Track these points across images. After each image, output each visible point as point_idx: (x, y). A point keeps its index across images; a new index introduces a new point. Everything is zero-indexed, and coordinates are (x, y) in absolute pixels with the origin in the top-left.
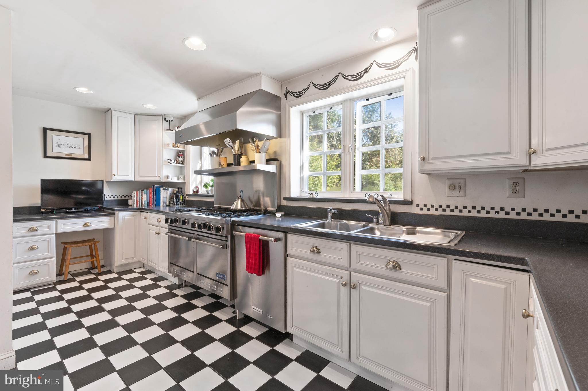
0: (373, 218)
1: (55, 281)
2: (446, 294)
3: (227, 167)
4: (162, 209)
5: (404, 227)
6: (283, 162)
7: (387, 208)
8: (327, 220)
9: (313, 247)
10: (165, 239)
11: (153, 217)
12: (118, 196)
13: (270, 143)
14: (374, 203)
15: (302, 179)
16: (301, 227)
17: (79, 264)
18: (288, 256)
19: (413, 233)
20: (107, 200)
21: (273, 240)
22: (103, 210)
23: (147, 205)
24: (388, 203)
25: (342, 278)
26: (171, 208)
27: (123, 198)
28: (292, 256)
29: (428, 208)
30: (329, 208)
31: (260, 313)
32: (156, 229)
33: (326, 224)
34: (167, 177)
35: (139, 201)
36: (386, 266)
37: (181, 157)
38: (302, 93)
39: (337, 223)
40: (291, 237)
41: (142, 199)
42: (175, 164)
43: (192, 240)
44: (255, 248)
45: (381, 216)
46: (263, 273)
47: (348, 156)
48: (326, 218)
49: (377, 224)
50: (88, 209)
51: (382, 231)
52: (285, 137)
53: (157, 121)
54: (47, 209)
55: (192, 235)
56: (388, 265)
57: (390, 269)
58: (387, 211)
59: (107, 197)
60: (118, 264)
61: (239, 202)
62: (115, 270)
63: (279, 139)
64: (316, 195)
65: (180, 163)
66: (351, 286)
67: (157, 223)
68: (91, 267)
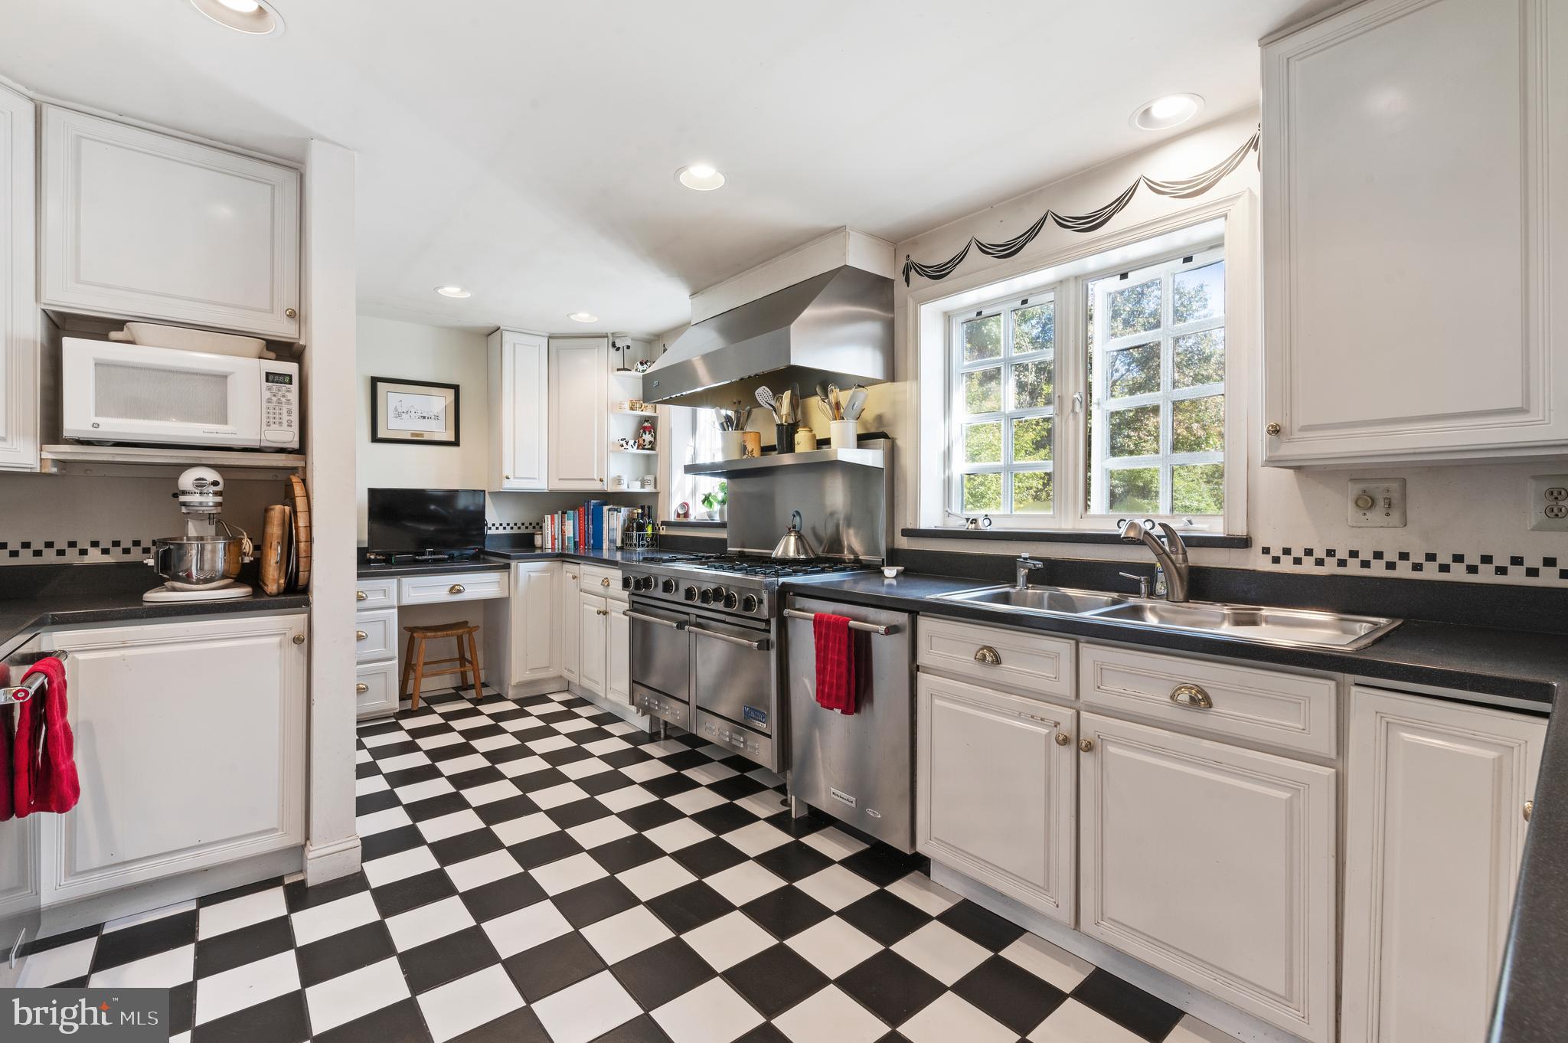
0: (1139, 581)
1: (398, 710)
2: (1334, 770)
3: (762, 455)
4: (606, 555)
5: (1226, 606)
6: (900, 442)
7: (1177, 558)
8: (1014, 587)
9: (982, 649)
10: (621, 625)
11: (592, 575)
12: (512, 525)
13: (867, 396)
14: (1142, 543)
15: (948, 483)
16: (951, 601)
17: (437, 677)
18: (918, 670)
19: (1253, 622)
20: (492, 536)
21: (882, 629)
22: (483, 559)
23: (575, 547)
24: (1180, 543)
25: (1057, 724)
26: (626, 553)
27: (523, 531)
28: (928, 670)
29: (1294, 558)
30: (1020, 557)
31: (850, 804)
32: (600, 602)
33: (1013, 597)
34: (619, 480)
35: (557, 537)
36: (1171, 697)
37: (647, 433)
38: (946, 269)
39: (1043, 593)
40: (926, 625)
41: (563, 532)
42: (635, 450)
43: (687, 627)
44: (839, 649)
45: (1161, 577)
46: (857, 710)
47: (1071, 422)
48: (1012, 580)
49: (1150, 598)
50: (453, 554)
51: (1164, 614)
52: (906, 380)
53: (596, 350)
54: (378, 554)
55: (686, 617)
56: (1176, 695)
57: (1181, 705)
58: (1178, 565)
59: (490, 528)
60: (517, 681)
61: (792, 539)
62: (511, 694)
63: (889, 384)
64: (987, 522)
65: (646, 447)
66: (1080, 745)
67: (601, 589)
68: (461, 685)
